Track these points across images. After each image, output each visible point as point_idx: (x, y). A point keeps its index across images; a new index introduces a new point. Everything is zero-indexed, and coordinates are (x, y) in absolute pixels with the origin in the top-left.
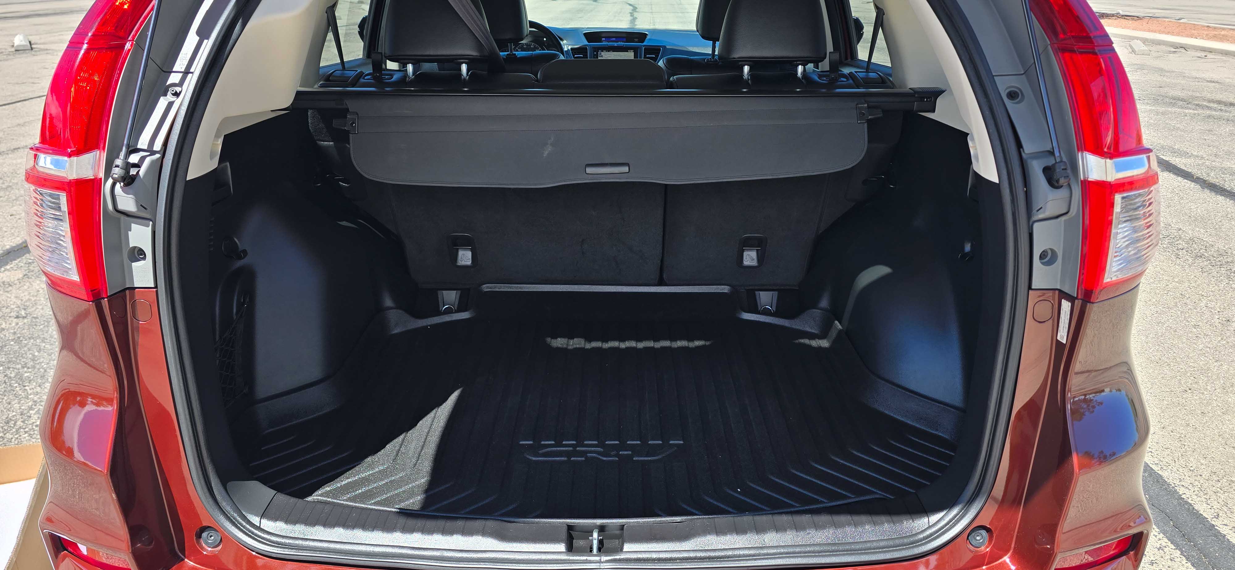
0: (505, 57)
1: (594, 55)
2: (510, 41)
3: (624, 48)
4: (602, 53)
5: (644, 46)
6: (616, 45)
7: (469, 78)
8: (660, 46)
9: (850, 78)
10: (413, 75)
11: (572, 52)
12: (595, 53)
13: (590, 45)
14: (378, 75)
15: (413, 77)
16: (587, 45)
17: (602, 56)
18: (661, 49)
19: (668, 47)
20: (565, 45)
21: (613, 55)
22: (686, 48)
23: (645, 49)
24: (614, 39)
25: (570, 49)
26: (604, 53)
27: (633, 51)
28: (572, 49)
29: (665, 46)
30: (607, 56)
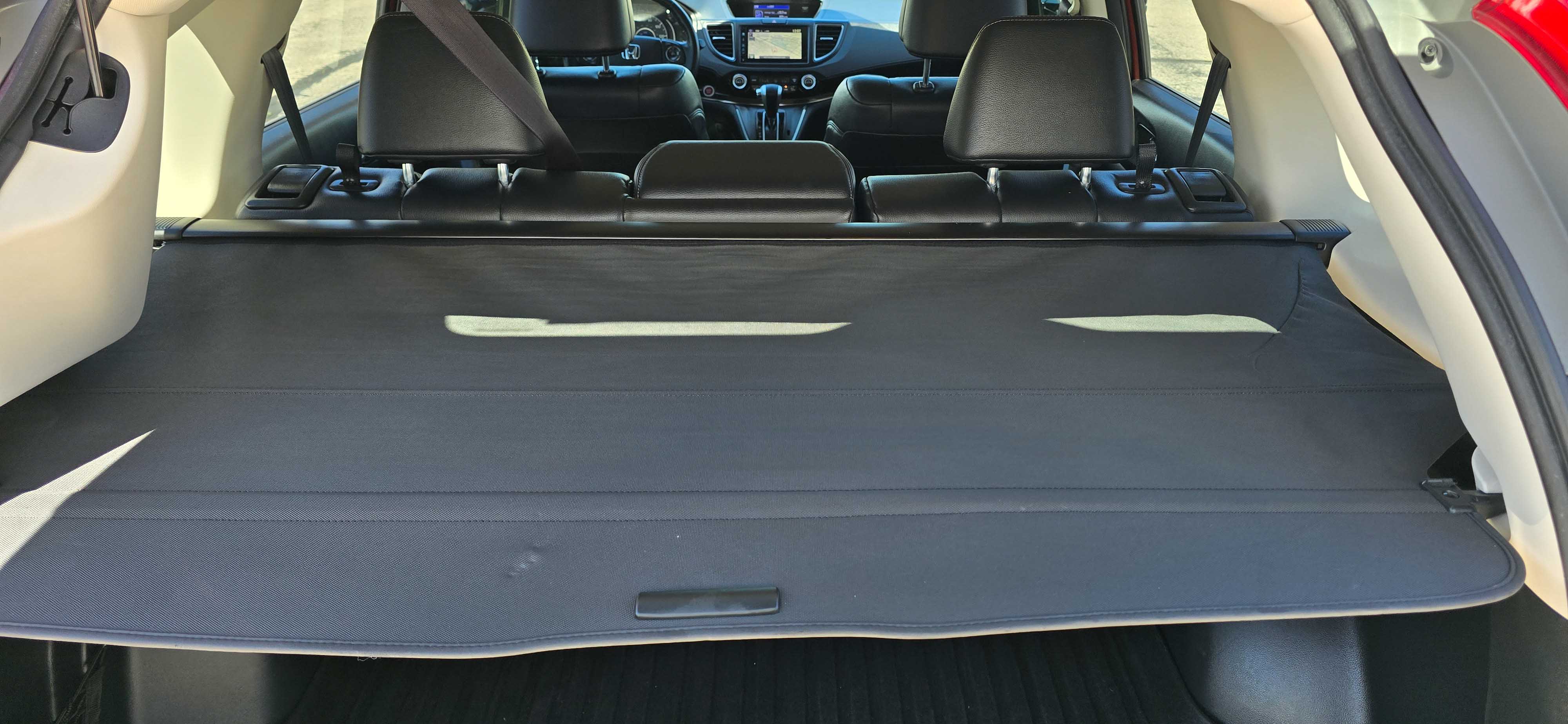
0: (597, 78)
1: (742, 37)
2: (605, 52)
3: (787, 26)
4: (754, 33)
5: (817, 22)
6: (774, 22)
7: (513, 186)
8: (842, 23)
9: (1170, 186)
10: (414, 183)
11: (709, 32)
12: (743, 34)
13: (736, 21)
14: (352, 180)
15: (415, 185)
16: (732, 22)
17: (754, 39)
18: (843, 27)
19: (853, 24)
20: (698, 21)
21: (770, 38)
22: (879, 25)
23: (818, 27)
24: (772, 7)
25: (705, 27)
26: (757, 34)
27: (800, 30)
28: (709, 27)
29: (848, 23)
30: (761, 40)
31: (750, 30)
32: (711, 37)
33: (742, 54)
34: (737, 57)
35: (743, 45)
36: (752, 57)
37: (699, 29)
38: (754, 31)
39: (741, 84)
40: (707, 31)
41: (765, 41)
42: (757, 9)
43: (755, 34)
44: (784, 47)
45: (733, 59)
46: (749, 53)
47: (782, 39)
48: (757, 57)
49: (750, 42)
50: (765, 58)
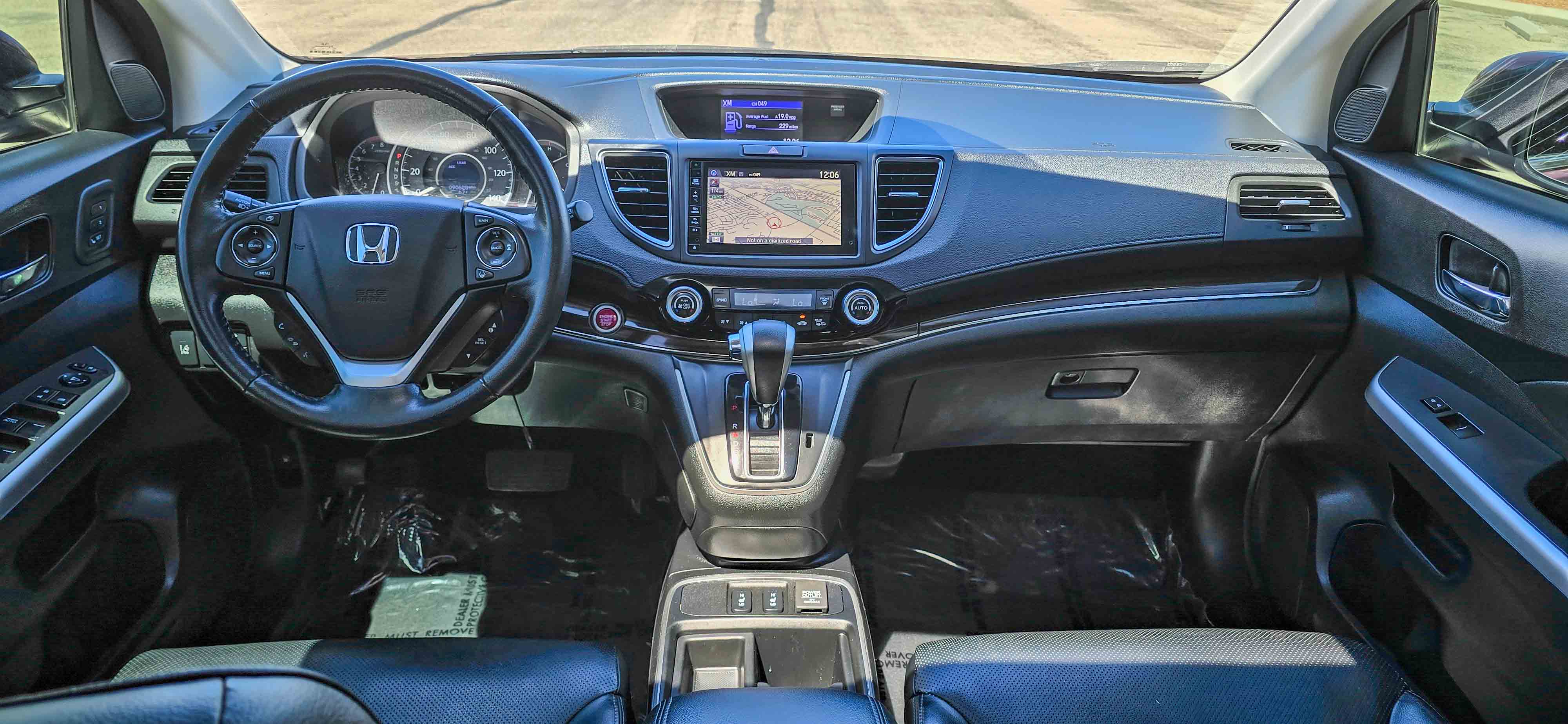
1: (693, 187)
3: (803, 162)
4: (722, 178)
5: (876, 152)
6: (773, 151)
8: (939, 154)
11: (610, 173)
12: (697, 180)
13: (678, 145)
16: (669, 148)
17: (722, 194)
18: (941, 163)
19: (965, 157)
20: (584, 146)
21: (762, 191)
22: (1030, 160)
23: (883, 167)
24: (763, 103)
25: (600, 159)
26: (730, 183)
27: (836, 174)
28: (608, 161)
29: (952, 154)
30: (739, 195)
31: (713, 172)
32: (614, 185)
33: (690, 230)
34: (677, 241)
35: (695, 210)
36: (716, 240)
37: (583, 163)
38: (724, 175)
39: (688, 313)
40: (604, 169)
41: (749, 200)
42: (729, 109)
43: (725, 183)
44: (798, 215)
45: (667, 245)
46: (710, 228)
47: (793, 195)
48: (729, 240)
49: (711, 202)
50: (749, 241)
